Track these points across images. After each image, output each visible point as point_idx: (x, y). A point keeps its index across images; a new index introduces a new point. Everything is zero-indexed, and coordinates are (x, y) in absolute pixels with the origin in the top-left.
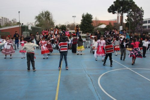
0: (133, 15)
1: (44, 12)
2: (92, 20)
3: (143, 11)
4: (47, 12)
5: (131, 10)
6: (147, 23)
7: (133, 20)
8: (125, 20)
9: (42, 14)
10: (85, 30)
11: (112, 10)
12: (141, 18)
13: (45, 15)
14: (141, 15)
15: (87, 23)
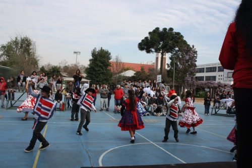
0: (180, 57)
1: (19, 39)
2: (110, 61)
3: (196, 52)
4: (27, 40)
5: (177, 49)
6: (204, 72)
7: (180, 66)
8: (167, 64)
9: (15, 42)
10: (96, 79)
11: (146, 45)
12: (193, 62)
13: (21, 45)
14: (193, 58)
15: (100, 66)
